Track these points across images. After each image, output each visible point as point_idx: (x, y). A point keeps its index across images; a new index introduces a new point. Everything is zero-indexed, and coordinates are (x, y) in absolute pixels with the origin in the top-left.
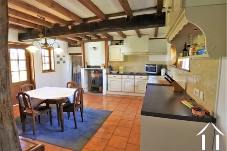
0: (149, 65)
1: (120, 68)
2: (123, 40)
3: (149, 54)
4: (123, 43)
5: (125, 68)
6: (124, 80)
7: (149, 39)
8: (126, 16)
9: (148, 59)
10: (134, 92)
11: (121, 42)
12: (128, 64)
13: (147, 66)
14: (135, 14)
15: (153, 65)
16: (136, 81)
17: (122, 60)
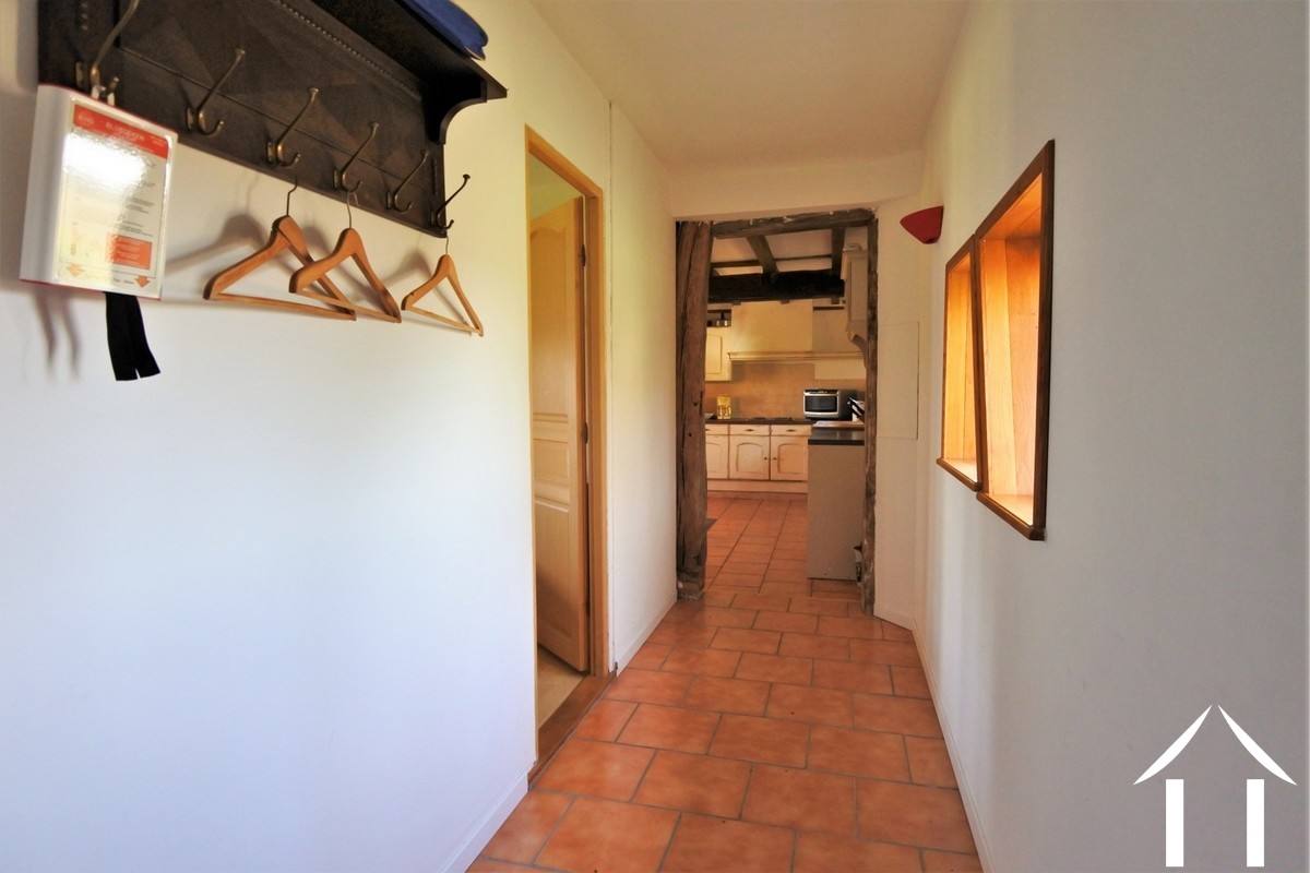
0: (816, 391)
1: (720, 403)
2: (729, 311)
3: (814, 358)
4: (729, 320)
5: (736, 403)
6: (735, 441)
7: (816, 309)
8: (759, 270)
9: (813, 373)
10: (769, 480)
11: (723, 318)
12: (745, 389)
13: (808, 394)
14: (783, 268)
15: (829, 391)
16: (776, 442)
17: (726, 375)
